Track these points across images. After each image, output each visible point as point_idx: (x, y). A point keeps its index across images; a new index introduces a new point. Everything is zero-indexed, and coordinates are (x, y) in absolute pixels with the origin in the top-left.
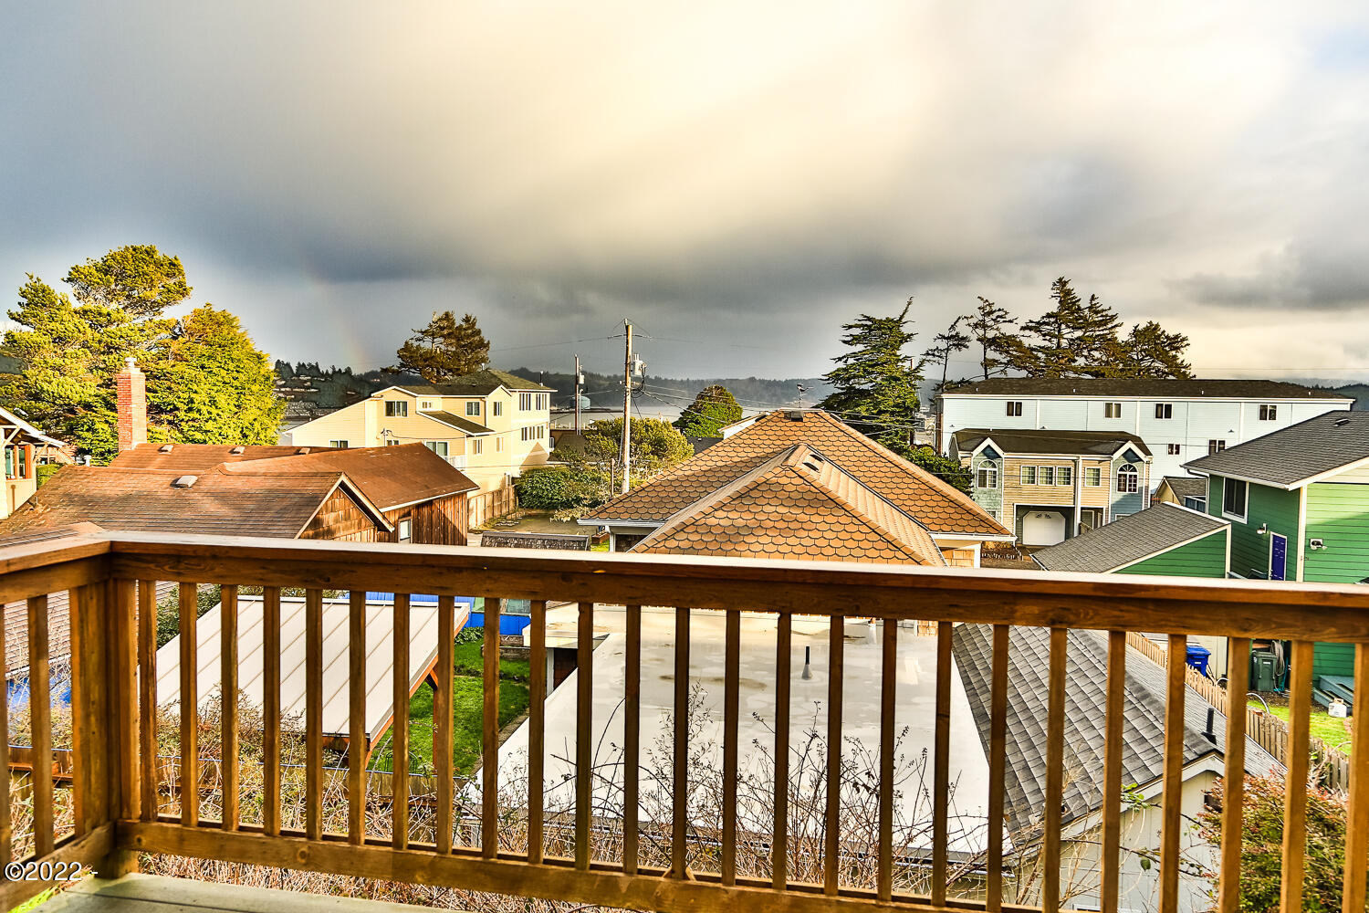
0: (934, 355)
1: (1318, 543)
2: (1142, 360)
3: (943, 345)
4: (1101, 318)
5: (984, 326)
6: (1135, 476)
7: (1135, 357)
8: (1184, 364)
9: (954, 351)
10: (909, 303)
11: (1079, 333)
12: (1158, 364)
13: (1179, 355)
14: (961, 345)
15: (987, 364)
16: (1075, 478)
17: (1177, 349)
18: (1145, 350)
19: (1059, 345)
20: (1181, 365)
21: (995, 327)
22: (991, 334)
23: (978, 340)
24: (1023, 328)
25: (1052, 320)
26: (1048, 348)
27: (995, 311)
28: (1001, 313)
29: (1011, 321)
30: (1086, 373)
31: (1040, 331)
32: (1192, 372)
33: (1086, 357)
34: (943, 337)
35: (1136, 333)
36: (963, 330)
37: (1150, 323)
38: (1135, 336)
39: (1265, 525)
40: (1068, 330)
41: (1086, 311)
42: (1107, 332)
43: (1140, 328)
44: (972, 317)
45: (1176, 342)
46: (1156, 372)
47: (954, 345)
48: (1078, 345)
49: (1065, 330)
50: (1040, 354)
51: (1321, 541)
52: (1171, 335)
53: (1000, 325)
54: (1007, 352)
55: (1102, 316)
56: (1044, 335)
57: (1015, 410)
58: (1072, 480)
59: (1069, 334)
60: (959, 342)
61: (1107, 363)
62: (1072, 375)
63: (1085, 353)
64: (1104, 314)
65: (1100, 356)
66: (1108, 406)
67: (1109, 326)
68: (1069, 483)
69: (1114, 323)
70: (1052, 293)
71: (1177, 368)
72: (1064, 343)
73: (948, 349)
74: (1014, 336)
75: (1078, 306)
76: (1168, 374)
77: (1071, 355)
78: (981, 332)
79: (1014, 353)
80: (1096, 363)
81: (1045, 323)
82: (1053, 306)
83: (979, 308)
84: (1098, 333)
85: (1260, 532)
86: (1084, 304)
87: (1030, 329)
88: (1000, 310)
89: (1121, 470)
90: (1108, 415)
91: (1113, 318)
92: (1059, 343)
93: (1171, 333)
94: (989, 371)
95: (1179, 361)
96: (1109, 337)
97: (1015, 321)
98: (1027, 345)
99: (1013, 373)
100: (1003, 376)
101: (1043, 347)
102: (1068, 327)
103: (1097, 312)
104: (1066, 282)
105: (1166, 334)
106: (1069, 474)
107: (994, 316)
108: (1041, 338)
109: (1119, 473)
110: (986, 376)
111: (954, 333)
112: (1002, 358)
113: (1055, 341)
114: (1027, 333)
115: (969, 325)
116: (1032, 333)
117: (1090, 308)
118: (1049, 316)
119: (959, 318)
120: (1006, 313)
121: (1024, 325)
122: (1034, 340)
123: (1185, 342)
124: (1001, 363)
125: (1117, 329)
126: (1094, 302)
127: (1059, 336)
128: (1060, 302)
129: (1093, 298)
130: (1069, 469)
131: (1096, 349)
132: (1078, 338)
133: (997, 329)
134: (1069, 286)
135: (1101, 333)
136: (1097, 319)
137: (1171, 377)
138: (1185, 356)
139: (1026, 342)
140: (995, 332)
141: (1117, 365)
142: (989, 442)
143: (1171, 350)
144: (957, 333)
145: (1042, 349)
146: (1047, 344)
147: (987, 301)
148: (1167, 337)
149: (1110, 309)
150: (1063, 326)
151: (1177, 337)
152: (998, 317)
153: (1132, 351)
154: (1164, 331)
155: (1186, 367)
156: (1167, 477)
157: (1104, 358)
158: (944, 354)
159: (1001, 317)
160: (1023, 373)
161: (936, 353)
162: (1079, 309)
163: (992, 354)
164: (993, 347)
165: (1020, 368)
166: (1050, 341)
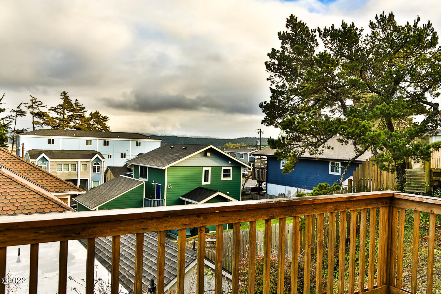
0: (10, 118)
1: (170, 186)
2: (94, 124)
3: (14, 114)
4: (79, 108)
5: (33, 108)
6: (99, 167)
7: (91, 123)
8: (108, 126)
9: (19, 117)
10: (4, 96)
11: (71, 113)
12: (99, 126)
13: (106, 123)
14: (23, 115)
15: (34, 123)
16: (78, 168)
17: (105, 121)
18: (95, 121)
19: (64, 117)
20: (107, 127)
21: (37, 108)
22: (36, 111)
23: (30, 113)
24: (49, 110)
25: (61, 107)
26: (60, 118)
27: (37, 102)
28: (40, 103)
29: (44, 107)
30: (74, 128)
31: (56, 111)
32: (110, 129)
33: (74, 122)
34: (14, 111)
35: (91, 114)
36: (23, 108)
37: (96, 111)
38: (91, 116)
39: (154, 181)
40: (67, 112)
41: (74, 105)
42: (82, 113)
43: (93, 113)
44: (27, 103)
45: (105, 119)
46: (99, 129)
47: (19, 114)
48: (71, 117)
49: (66, 112)
50: (57, 120)
51: (171, 185)
52: (103, 116)
53: (39, 108)
54: (43, 119)
55: (80, 107)
56: (58, 113)
57: (51, 142)
58: (76, 169)
59: (68, 113)
60: (22, 113)
61: (81, 125)
62: (69, 129)
63: (74, 121)
64: (81, 106)
65: (79, 122)
66: (87, 141)
67: (82, 111)
68: (75, 170)
69: (84, 110)
70: (61, 97)
71: (105, 128)
72: (66, 117)
73: (16, 116)
74: (45, 112)
75: (71, 103)
76: (102, 130)
77: (69, 121)
78: (31, 110)
79: (46, 119)
80: (77, 125)
81: (58, 108)
82: (62, 102)
83: (31, 100)
84: (78, 114)
85: (152, 184)
86: (73, 102)
87: (52, 110)
88: (39, 102)
89: (94, 164)
90: (87, 144)
91: (84, 108)
92: (64, 116)
93: (103, 115)
94: (35, 126)
95: (106, 126)
96: (82, 115)
97: (46, 107)
98: (51, 117)
99: (45, 127)
100: (42, 128)
101: (58, 118)
102: (67, 110)
103: (78, 106)
104: (66, 93)
105: (102, 115)
106: (76, 167)
107: (37, 104)
108: (57, 114)
109: (93, 165)
110: (34, 128)
111: (19, 109)
112: (41, 121)
113: (62, 115)
114: (51, 111)
115: (26, 107)
116: (53, 112)
117: (75, 104)
118: (60, 105)
119: (22, 103)
120: (42, 103)
121: (50, 108)
122: (54, 115)
123: (108, 119)
124: (40, 123)
125: (85, 113)
126: (77, 102)
127: (64, 114)
128: (64, 101)
129: (76, 100)
130: (76, 165)
131: (77, 120)
132: (72, 115)
133: (38, 109)
134: (67, 95)
135: (80, 114)
136: (78, 108)
137: (103, 131)
138: (108, 124)
139: (51, 115)
140: (38, 110)
141: (85, 126)
142: (43, 155)
143: (103, 121)
144: (20, 110)
145: (57, 118)
146: (59, 116)
147: (34, 97)
148: (102, 117)
149: (83, 105)
150: (65, 110)
151: (105, 117)
152: (39, 104)
153: (90, 121)
154: (101, 115)
155: (108, 128)
156: (108, 167)
157: (81, 123)
158: (14, 118)
159: (40, 104)
160: (50, 128)
161: (11, 117)
162: (71, 104)
163: (36, 119)
164: (37, 116)
165: (48, 125)
166: (60, 115)
